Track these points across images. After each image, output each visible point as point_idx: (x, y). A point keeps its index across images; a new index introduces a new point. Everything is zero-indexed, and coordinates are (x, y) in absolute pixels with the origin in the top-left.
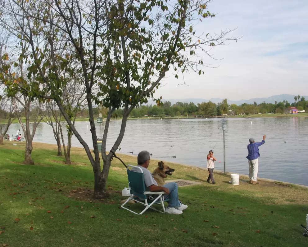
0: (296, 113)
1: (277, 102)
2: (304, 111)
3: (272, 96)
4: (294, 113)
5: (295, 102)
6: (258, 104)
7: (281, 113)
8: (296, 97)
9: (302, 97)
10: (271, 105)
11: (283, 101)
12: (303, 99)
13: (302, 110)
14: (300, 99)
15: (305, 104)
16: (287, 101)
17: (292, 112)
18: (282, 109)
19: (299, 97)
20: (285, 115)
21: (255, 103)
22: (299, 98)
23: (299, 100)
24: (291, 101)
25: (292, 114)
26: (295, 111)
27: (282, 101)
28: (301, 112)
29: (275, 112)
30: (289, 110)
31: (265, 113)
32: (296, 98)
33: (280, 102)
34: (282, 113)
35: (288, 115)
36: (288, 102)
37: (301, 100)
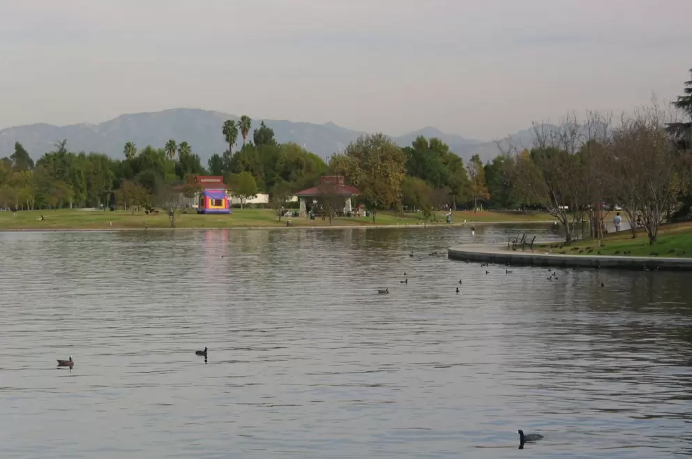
0: (222, 208)
1: (134, 150)
2: (262, 198)
3: (124, 118)
4: (211, 207)
5: (228, 153)
6: (35, 155)
7: (148, 208)
8: (229, 123)
9: (259, 128)
10: (100, 161)
11: (163, 147)
12: (264, 136)
13: (254, 195)
14: (250, 138)
15: (275, 159)
16: (184, 144)
17: (203, 202)
18: (149, 183)
19: (245, 122)
20: (161, 217)
21: (20, 153)
22: (245, 131)
23: (247, 142)
24: (209, 146)
25: (202, 212)
26: (219, 198)
27: (158, 145)
28: (249, 205)
29: (112, 203)
30: (189, 194)
31: (66, 205)
32: (229, 131)
33: (148, 151)
34: (150, 210)
35: (180, 218)
36: (193, 152)
37: (256, 141)
